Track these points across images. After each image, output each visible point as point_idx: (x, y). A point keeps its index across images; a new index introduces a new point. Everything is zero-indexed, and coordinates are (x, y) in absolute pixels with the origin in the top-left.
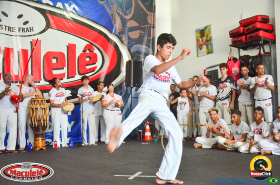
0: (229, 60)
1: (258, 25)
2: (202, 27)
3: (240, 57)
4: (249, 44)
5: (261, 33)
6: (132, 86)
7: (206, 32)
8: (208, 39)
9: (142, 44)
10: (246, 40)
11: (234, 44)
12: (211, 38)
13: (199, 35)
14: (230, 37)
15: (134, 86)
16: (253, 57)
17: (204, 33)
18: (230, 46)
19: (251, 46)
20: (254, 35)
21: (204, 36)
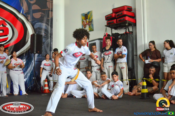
0: (105, 36)
1: (125, 13)
2: (86, 12)
3: (112, 34)
4: (118, 26)
5: (127, 18)
6: (35, 53)
7: (89, 16)
8: (90, 21)
9: (43, 23)
10: (117, 22)
11: (108, 25)
12: (92, 20)
13: (84, 18)
14: (106, 20)
15: (37, 53)
16: (121, 35)
17: (87, 16)
18: (105, 26)
19: (120, 27)
20: (122, 19)
21: (87, 19)
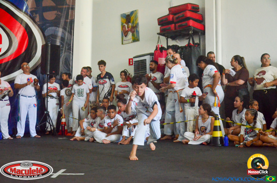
0: (156, 49)
1: (189, 14)
2: (127, 11)
4: (178, 34)
5: (191, 23)
6: (48, 73)
7: (133, 17)
8: (135, 25)
10: (175, 28)
12: (138, 24)
13: (124, 21)
14: (159, 25)
15: (51, 73)
16: (182, 48)
17: (130, 19)
18: (158, 34)
19: (180, 35)
20: (184, 24)
21: (130, 22)
